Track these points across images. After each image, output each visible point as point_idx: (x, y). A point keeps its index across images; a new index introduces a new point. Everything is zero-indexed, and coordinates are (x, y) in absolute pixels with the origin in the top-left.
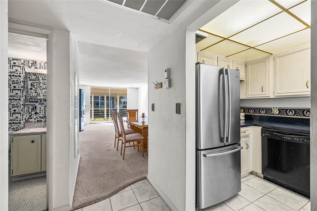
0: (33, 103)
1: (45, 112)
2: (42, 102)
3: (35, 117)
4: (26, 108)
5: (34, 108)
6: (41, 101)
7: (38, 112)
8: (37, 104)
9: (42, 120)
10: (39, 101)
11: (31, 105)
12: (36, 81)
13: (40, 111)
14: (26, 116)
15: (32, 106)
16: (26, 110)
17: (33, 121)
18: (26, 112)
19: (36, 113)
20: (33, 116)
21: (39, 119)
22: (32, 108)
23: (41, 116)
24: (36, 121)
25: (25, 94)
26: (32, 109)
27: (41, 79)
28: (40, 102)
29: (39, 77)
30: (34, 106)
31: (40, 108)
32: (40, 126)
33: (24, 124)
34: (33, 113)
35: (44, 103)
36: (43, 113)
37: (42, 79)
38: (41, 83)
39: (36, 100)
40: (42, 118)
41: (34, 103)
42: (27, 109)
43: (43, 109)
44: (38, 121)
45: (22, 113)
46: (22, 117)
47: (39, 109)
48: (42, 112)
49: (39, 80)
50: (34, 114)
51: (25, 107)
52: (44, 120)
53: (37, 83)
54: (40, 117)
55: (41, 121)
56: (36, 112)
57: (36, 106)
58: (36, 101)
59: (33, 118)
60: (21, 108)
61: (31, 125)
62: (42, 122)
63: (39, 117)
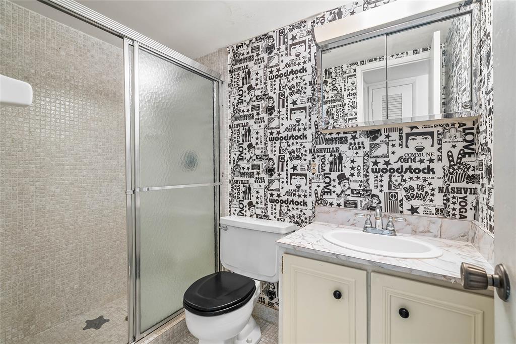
0: (334, 146)
1: (366, 176)
2: (356, 141)
3: (338, 189)
4: (317, 161)
5: (335, 159)
6: (354, 138)
7: (347, 172)
8: (343, 148)
9: (359, 199)
10: (349, 136)
11: (328, 150)
12: (337, 103)
13: (352, 172)
14: (318, 185)
15: (331, 155)
16: (317, 168)
17: (335, 203)
18: (317, 173)
19: (342, 177)
20: (334, 186)
21: (349, 198)
22: (331, 159)
23: (354, 186)
24: (342, 202)
25: (314, 118)
26: (331, 163)
27: (345, 97)
28: (352, 141)
29: (343, 92)
30: (337, 154)
31: (353, 161)
32: (352, 221)
33: (314, 208)
34: (334, 175)
35: (362, 143)
36: (362, 178)
37: (349, 95)
38: (345, 105)
39: (342, 135)
40: (359, 194)
41: (337, 146)
42: (321, 163)
43: (362, 165)
44: (346, 204)
45: (309, 174)
46: (310, 187)
47: (349, 165)
48: (359, 173)
49: (342, 98)
50: (337, 181)
51: (315, 158)
52: (364, 203)
53: (338, 106)
54: (352, 192)
55: (356, 204)
56: (340, 172)
57: (340, 154)
58: (342, 138)
59: (334, 192)
60: (307, 161)
61: (328, 212)
62: (359, 207)
63: (349, 192)
